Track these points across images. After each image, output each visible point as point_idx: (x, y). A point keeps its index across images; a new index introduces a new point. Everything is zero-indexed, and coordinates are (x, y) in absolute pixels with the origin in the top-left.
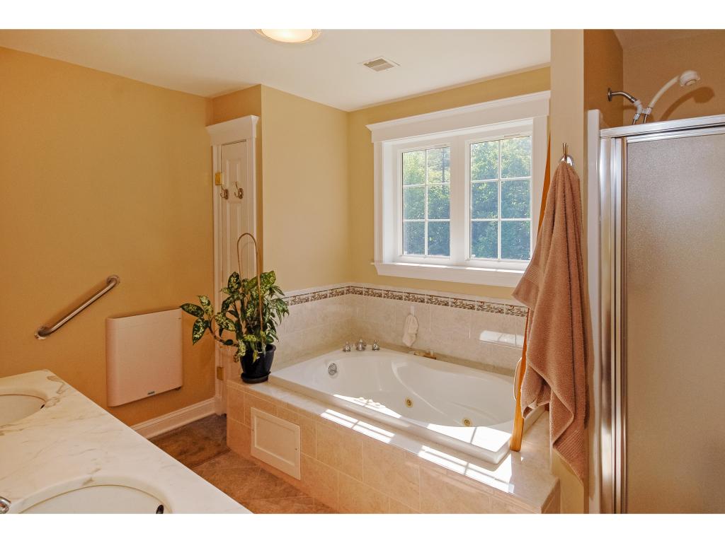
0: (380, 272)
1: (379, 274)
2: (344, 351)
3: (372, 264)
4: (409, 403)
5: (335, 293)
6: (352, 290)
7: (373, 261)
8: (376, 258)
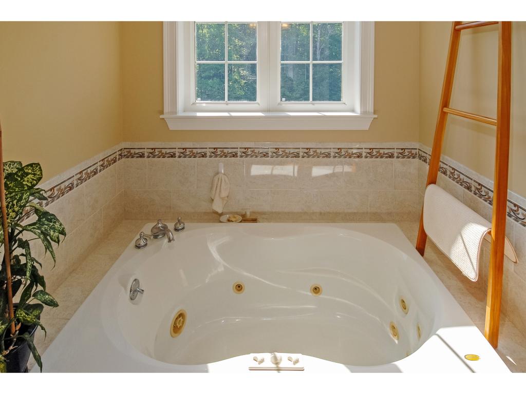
0: (172, 126)
1: (170, 129)
2: (138, 247)
3: (161, 117)
4: (239, 287)
5: (107, 163)
6: (128, 154)
7: (162, 112)
8: (167, 109)
